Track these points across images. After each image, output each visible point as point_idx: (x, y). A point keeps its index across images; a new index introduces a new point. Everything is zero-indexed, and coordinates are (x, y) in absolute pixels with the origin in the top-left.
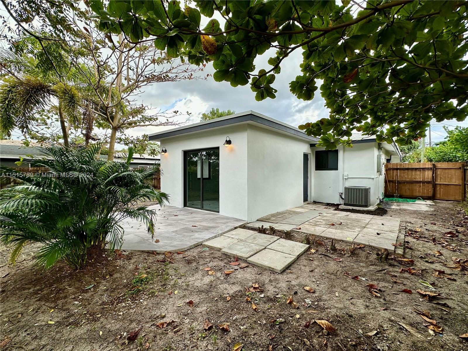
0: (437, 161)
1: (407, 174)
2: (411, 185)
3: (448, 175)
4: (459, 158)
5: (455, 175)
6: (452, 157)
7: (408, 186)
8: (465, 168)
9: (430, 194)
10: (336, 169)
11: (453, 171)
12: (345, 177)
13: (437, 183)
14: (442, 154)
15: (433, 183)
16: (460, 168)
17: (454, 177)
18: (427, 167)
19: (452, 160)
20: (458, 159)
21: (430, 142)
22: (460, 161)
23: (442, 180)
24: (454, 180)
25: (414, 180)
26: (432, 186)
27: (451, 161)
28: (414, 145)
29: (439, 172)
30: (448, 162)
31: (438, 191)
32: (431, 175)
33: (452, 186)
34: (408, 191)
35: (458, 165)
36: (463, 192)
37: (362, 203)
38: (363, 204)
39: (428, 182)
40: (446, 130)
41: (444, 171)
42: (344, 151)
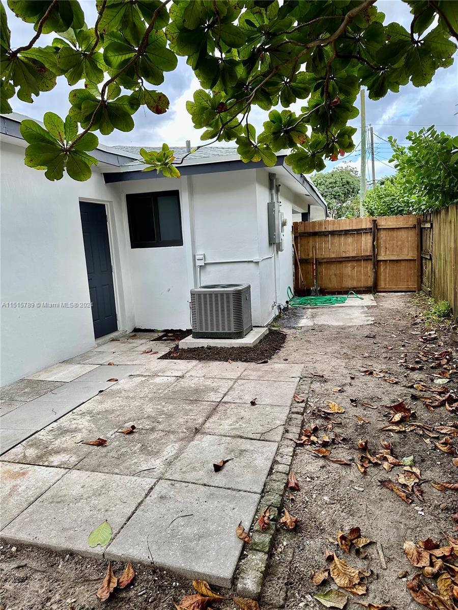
0: (381, 214)
1: (332, 244)
2: (339, 266)
3: (397, 242)
4: (413, 206)
5: (408, 241)
6: (403, 205)
7: (333, 269)
8: (422, 226)
9: (370, 283)
10: (179, 242)
11: (403, 234)
12: (199, 263)
13: (380, 258)
14: (388, 198)
15: (373, 259)
16: (414, 227)
17: (406, 244)
18: (364, 227)
19: (403, 210)
20: (411, 209)
21: (374, 180)
22: (414, 213)
23: (388, 253)
24: (405, 251)
25: (344, 255)
26: (372, 266)
27: (400, 212)
28: (352, 186)
29: (383, 235)
30: (396, 214)
31: (382, 274)
32: (371, 244)
33: (403, 264)
34: (334, 278)
35: (411, 221)
36: (420, 274)
37: (229, 329)
38: (233, 330)
39: (366, 259)
40: (393, 146)
41: (391, 233)
42: (192, 193)
